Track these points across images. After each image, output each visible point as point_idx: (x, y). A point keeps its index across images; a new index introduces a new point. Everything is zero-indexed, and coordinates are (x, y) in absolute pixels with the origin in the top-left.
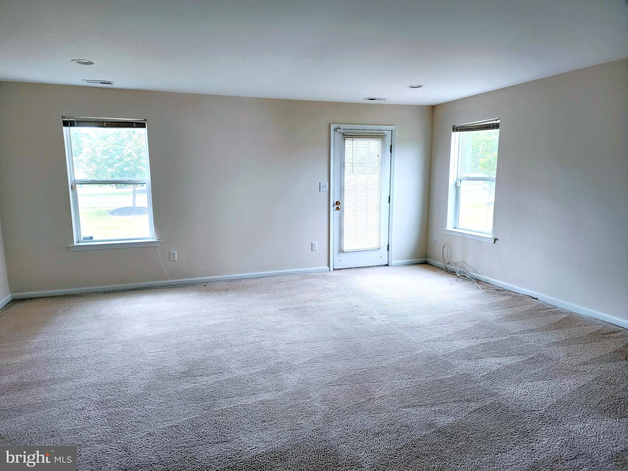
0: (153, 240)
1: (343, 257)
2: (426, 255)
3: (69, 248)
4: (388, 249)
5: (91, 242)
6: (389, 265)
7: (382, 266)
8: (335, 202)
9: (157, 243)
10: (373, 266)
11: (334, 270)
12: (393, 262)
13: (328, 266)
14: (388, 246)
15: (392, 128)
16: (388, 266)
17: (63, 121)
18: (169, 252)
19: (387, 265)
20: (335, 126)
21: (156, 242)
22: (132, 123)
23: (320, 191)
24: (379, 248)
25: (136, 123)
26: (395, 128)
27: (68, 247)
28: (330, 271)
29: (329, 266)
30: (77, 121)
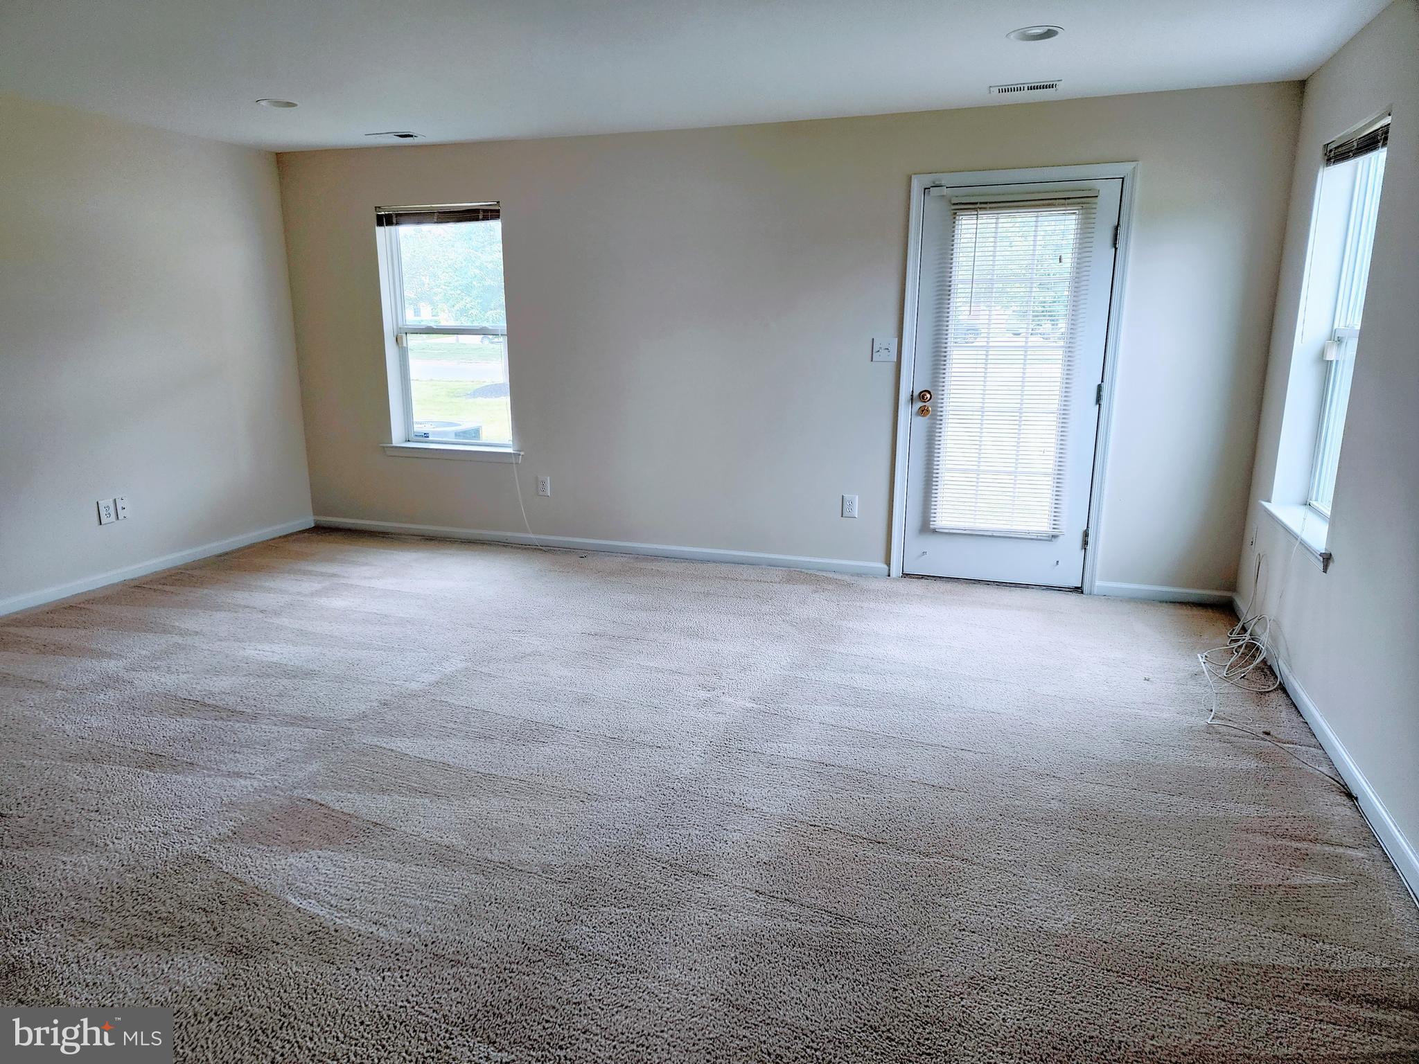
0: (510, 450)
1: (931, 543)
2: (1233, 584)
3: (386, 449)
4: (1085, 543)
5: (426, 442)
6: (1086, 589)
7: (1060, 589)
8: (916, 393)
9: (513, 456)
10: (1027, 586)
11: (905, 575)
12: (1099, 583)
13: (886, 564)
14: (1086, 534)
15: (1124, 169)
16: (1082, 592)
17: (378, 215)
18: (537, 478)
19: (1078, 590)
20: (927, 180)
21: (511, 453)
22: (476, 211)
23: (872, 361)
24: (1054, 536)
25: (485, 211)
26: (1134, 168)
27: (384, 447)
28: (889, 576)
29: (888, 564)
30: (397, 215)
